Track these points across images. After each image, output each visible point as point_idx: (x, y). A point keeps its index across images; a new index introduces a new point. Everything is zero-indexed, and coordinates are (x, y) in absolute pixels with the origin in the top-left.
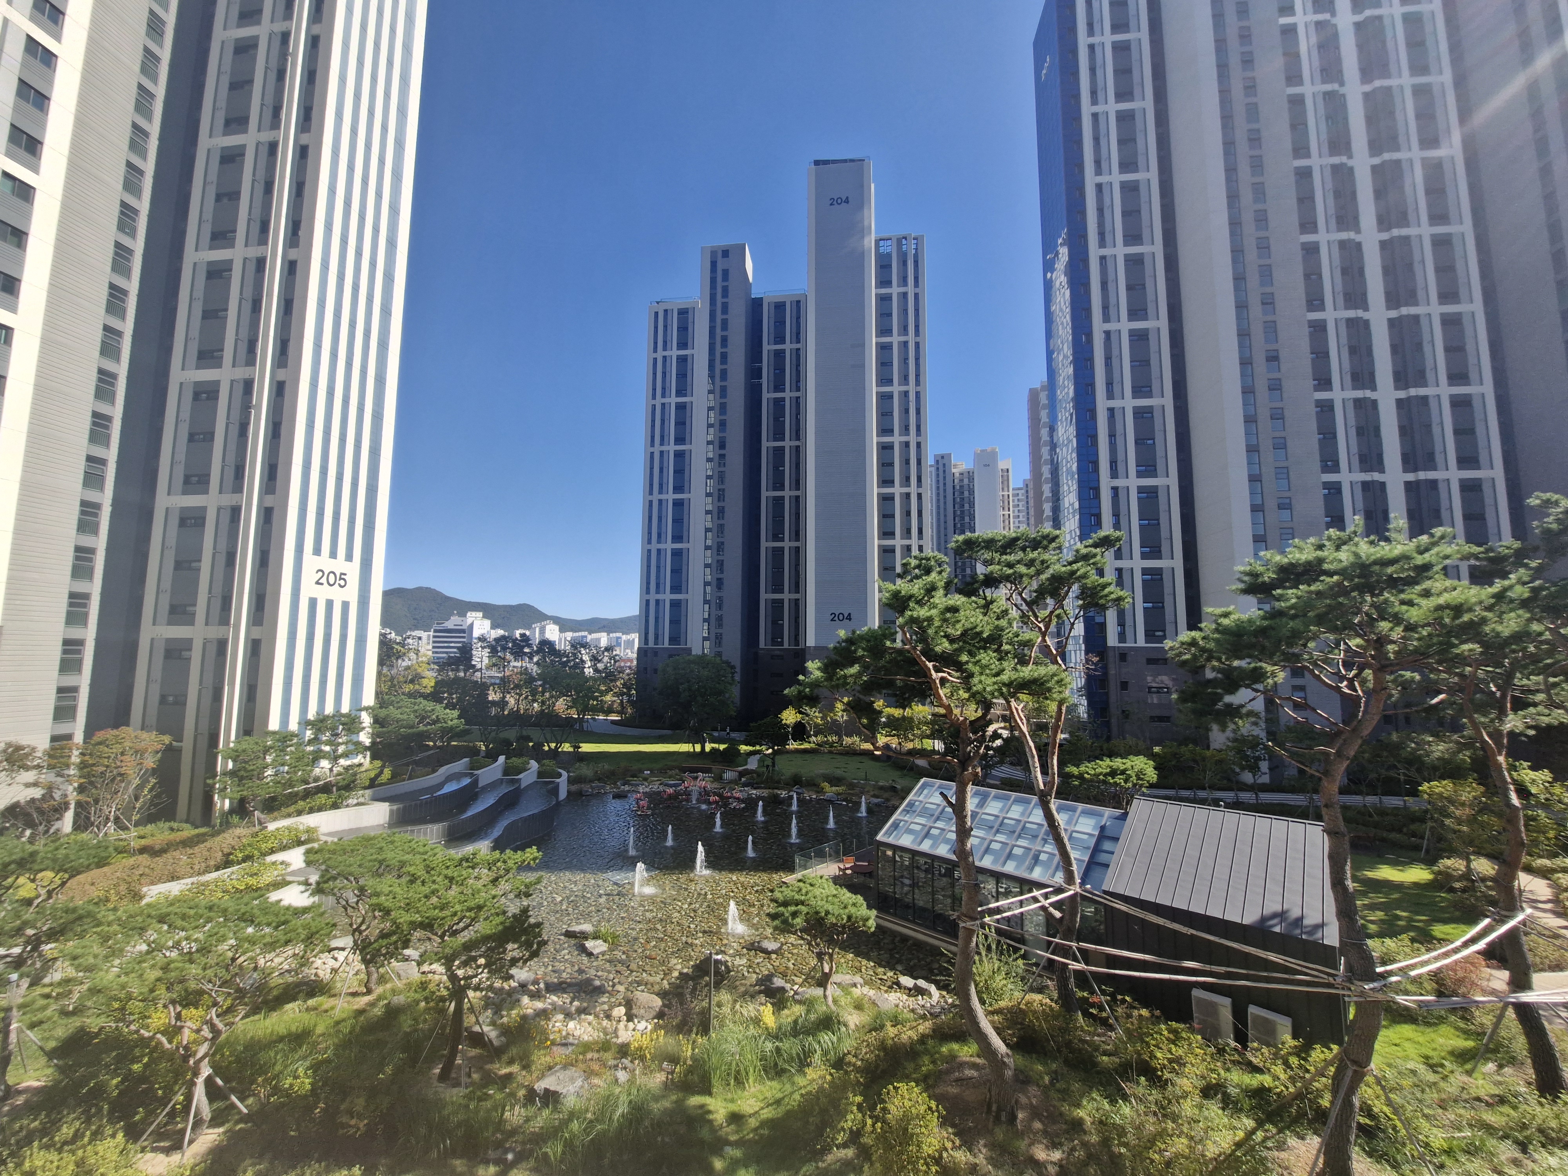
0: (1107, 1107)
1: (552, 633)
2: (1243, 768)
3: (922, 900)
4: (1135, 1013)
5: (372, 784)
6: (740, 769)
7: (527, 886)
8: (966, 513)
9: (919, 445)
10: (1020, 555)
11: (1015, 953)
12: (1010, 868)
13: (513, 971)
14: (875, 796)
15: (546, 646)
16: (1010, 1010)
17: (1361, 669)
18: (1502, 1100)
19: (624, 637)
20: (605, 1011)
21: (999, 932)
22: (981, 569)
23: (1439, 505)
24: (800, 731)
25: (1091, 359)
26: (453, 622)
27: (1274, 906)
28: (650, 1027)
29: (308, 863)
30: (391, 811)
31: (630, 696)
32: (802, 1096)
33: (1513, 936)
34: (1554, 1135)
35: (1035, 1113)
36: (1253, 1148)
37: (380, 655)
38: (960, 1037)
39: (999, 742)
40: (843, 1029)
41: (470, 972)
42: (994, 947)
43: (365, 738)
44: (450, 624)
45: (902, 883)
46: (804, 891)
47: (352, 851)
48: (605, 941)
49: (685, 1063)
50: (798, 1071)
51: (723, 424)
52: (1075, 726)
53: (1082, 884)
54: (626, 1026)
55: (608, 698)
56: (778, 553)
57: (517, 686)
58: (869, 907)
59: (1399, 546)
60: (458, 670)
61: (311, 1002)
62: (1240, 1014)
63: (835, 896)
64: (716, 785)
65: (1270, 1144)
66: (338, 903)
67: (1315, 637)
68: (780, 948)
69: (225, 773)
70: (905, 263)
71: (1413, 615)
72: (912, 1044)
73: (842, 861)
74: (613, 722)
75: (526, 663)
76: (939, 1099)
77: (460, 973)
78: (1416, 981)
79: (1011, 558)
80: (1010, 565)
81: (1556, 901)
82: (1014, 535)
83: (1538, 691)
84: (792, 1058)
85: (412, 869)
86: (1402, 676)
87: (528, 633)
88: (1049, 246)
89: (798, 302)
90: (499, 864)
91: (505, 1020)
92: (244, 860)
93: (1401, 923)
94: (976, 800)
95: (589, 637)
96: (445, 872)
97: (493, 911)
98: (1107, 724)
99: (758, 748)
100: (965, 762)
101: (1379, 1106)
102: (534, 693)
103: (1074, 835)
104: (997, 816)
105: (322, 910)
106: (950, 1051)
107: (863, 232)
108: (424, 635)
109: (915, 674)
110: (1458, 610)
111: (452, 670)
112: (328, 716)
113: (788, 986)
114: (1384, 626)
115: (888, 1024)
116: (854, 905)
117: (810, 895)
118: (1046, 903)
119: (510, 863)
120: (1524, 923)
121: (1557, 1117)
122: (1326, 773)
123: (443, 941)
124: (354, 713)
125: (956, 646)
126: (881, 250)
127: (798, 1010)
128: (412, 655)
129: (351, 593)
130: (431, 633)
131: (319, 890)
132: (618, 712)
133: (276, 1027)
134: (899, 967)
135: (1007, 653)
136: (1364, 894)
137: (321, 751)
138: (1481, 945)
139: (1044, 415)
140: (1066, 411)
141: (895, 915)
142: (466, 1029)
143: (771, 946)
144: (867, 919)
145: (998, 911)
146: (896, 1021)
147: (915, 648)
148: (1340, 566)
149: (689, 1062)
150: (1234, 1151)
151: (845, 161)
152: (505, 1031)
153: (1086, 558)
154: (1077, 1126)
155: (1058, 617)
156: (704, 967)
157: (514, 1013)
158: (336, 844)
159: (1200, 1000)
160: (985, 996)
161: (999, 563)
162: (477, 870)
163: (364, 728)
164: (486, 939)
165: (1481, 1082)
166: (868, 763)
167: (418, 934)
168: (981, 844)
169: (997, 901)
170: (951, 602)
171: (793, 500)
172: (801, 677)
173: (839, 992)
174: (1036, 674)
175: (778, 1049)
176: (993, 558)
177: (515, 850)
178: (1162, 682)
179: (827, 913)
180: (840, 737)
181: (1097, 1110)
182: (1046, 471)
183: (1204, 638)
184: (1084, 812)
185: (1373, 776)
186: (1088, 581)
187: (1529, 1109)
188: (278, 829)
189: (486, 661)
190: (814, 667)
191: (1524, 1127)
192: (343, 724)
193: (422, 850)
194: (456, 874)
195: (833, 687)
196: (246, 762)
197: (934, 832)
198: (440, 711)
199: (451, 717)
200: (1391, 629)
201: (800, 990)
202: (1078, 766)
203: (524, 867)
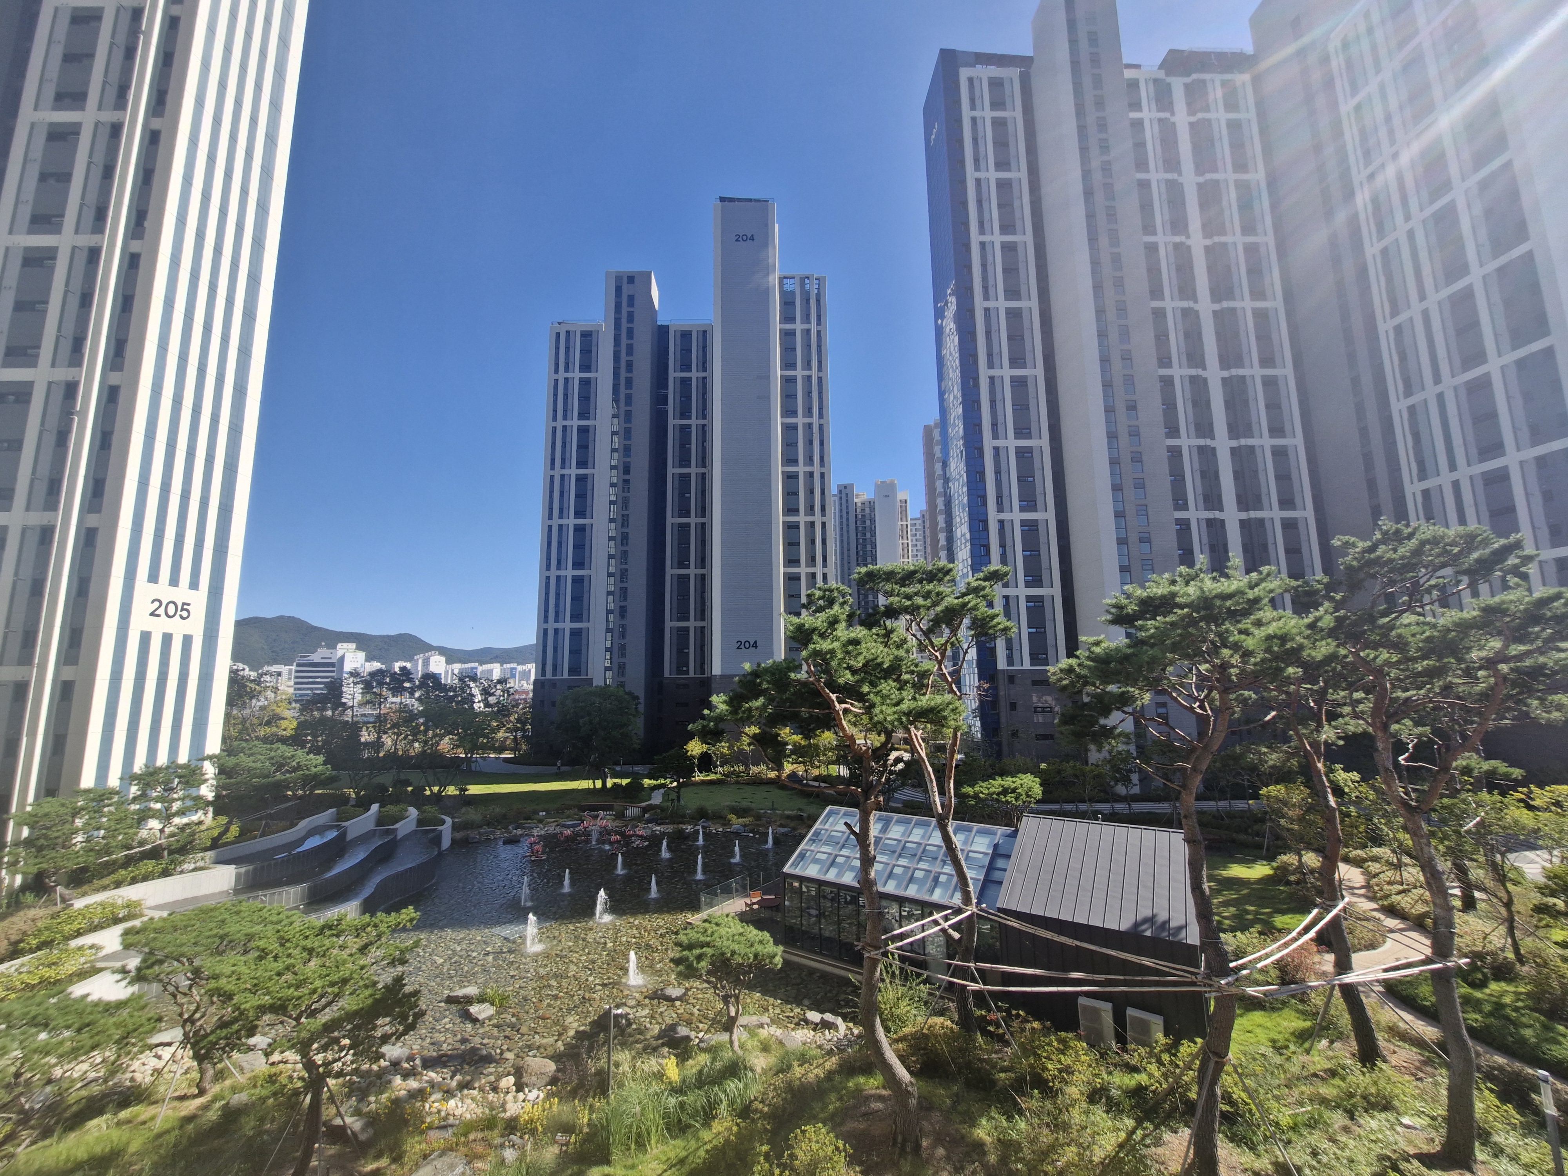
0: (1005, 1124)
1: (438, 665)
2: (1117, 781)
3: (828, 930)
4: (1028, 1026)
5: (215, 844)
6: (644, 804)
7: (402, 952)
8: (868, 541)
9: (822, 475)
10: (918, 586)
11: (918, 978)
12: (912, 892)
13: (385, 1049)
14: (782, 826)
15: (430, 679)
16: (913, 1036)
17: (1210, 691)
18: (1333, 1073)
19: (520, 668)
20: (491, 1084)
21: (902, 959)
22: (882, 601)
23: (1266, 540)
24: (706, 762)
25: (978, 402)
26: (320, 655)
27: (1145, 912)
28: (542, 1096)
29: (127, 946)
30: (238, 876)
31: (524, 731)
32: (707, 1151)
33: (1335, 923)
34: (1373, 1100)
35: (939, 1140)
36: (1133, 1148)
37: (229, 695)
38: (867, 1070)
39: (901, 766)
40: (750, 1074)
41: (330, 1056)
42: (897, 972)
43: (207, 792)
44: (316, 657)
45: (809, 914)
46: (709, 932)
47: (186, 927)
48: (492, 1004)
49: (581, 1132)
50: (703, 1125)
51: (627, 450)
52: (969, 746)
53: (978, 903)
54: (515, 1097)
55: (501, 734)
56: (683, 581)
57: (394, 726)
58: (776, 943)
59: (1235, 582)
60: (325, 709)
61: (124, 1114)
62: (1119, 1018)
63: (741, 934)
64: (618, 823)
65: (1148, 1141)
66: (166, 990)
67: (1172, 663)
68: (685, 994)
69: (16, 844)
70: (808, 301)
71: (1250, 643)
72: (819, 1081)
73: (748, 896)
74: (506, 760)
75: (406, 700)
76: (846, 1138)
77: (319, 1059)
78: (1263, 971)
79: (910, 590)
80: (908, 597)
81: (1368, 886)
82: (912, 568)
83: (1345, 704)
84: (697, 1111)
85: (261, 943)
86: (1242, 695)
87: (408, 665)
88: (939, 296)
89: (705, 332)
90: (369, 929)
91: (373, 1106)
92: (39, 948)
93: (1249, 917)
94: (879, 826)
95: (480, 669)
96: (304, 943)
97: (361, 983)
98: (999, 744)
99: (663, 781)
100: (868, 789)
101: (1238, 1094)
102: (415, 733)
103: (971, 854)
104: (899, 841)
105: (142, 1003)
106: (857, 1085)
107: (768, 269)
108: (284, 669)
109: (819, 706)
110: (1283, 638)
111: (318, 709)
112: (160, 769)
113: (693, 1034)
114: (1226, 652)
115: (795, 1063)
116: (761, 942)
117: (716, 935)
118: (946, 925)
119: (383, 927)
120: (1344, 910)
121: (1375, 1083)
122: (1184, 786)
123: (299, 1023)
124: (194, 764)
125: (857, 677)
126: (785, 287)
127: (703, 1059)
128: (270, 694)
129: (196, 626)
130: (294, 668)
131: (140, 977)
132: (511, 749)
133: (73, 1151)
134: (806, 1002)
135: (906, 682)
136: (1219, 892)
137: (150, 809)
138: (1312, 934)
139: (937, 450)
140: (957, 446)
141: (802, 948)
142: (325, 1124)
143: (674, 992)
144: (774, 957)
145: (902, 937)
146: (803, 1059)
147: (819, 681)
148: (1189, 600)
149: (586, 1130)
150: (1118, 1153)
151: (750, 200)
152: (372, 1120)
153: (976, 591)
154: (979, 1147)
155: (952, 644)
156: (603, 1023)
157: (384, 1097)
158: (164, 920)
159: (1085, 1007)
160: (890, 1024)
161: (898, 595)
162: (342, 938)
163: (206, 780)
164: (350, 1016)
165: (1317, 1059)
166: (776, 793)
167: (267, 1018)
168: (884, 869)
169: (901, 927)
170: (853, 635)
171: (699, 527)
172: (706, 712)
173: (745, 1036)
174: (933, 703)
175: (682, 1105)
176: (893, 590)
177: (388, 913)
178: (1046, 702)
179: (733, 953)
180: (747, 766)
181: (996, 1128)
182: (940, 502)
183: (1079, 665)
184: (980, 832)
185: (1223, 783)
186: (978, 613)
187: (1354, 1079)
188: (87, 906)
189: (358, 697)
190: (719, 701)
191: (1351, 1095)
192: (180, 777)
193: (275, 918)
194: (316, 944)
195: (737, 720)
196: (47, 828)
197: (840, 860)
198: (301, 756)
199: (316, 763)
200: (1232, 656)
201: (706, 1037)
202: (972, 786)
203: (397, 929)
